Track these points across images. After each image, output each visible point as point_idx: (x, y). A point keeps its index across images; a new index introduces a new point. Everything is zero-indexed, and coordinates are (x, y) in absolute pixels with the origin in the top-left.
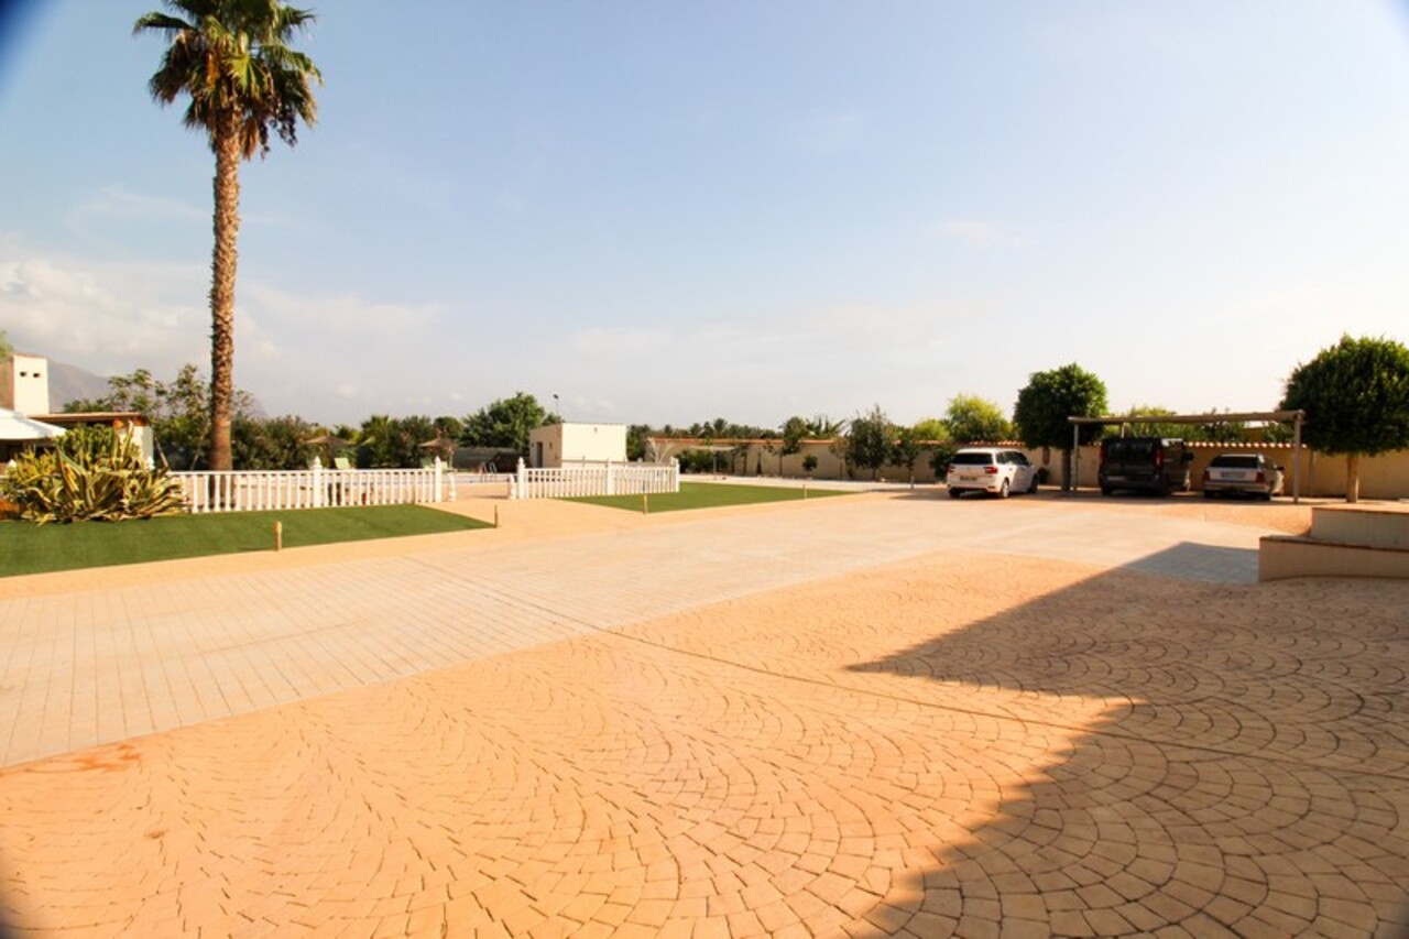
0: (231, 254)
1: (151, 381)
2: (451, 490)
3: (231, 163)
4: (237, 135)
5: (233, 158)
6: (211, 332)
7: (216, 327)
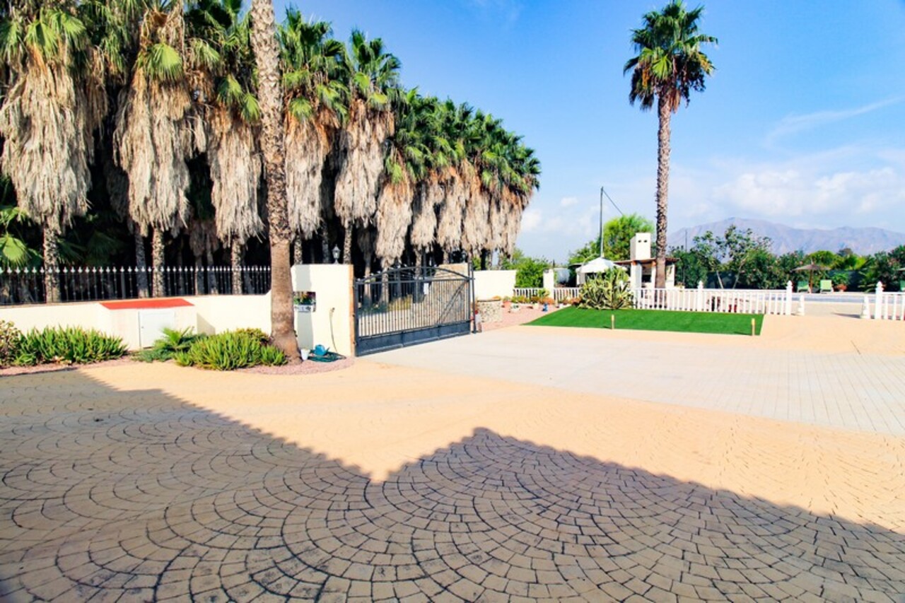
0: (665, 170)
1: (713, 237)
2: (800, 307)
3: (665, 119)
4: (668, 102)
5: (665, 116)
6: (656, 214)
7: (658, 211)
